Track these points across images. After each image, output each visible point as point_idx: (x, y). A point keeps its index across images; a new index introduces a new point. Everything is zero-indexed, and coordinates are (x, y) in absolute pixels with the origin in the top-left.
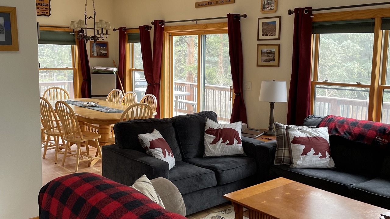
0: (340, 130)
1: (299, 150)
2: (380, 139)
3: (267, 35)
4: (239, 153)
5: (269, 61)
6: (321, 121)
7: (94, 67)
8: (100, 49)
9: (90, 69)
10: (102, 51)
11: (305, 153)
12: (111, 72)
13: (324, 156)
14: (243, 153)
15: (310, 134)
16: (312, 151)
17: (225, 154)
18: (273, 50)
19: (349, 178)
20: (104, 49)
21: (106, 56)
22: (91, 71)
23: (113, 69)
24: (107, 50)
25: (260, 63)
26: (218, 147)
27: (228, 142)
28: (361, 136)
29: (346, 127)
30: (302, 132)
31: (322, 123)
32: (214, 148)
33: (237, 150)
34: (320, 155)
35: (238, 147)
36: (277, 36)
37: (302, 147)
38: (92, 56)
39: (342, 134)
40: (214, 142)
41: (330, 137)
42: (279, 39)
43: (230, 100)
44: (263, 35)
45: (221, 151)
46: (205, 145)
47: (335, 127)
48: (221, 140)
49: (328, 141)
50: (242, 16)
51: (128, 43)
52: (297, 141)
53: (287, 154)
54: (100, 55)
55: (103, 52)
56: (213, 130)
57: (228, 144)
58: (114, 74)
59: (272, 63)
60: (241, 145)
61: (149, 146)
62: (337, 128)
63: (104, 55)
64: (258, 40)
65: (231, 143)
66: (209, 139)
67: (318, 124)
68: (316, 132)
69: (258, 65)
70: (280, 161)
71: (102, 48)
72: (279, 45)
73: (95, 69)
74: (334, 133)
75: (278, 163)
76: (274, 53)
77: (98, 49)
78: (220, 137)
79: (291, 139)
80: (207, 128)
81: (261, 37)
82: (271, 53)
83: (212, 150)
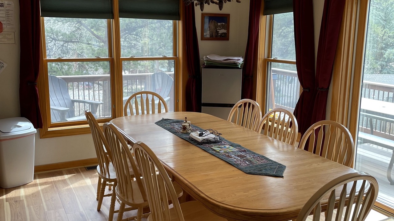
7: (208, 56)
8: (216, 27)
9: (201, 59)
10: (219, 29)
12: (234, 66)
20: (223, 27)
21: (225, 37)
22: (201, 63)
23: (238, 60)
24: (228, 28)
38: (203, 38)
51: (264, 15)
54: (217, 36)
55: (221, 31)
58: (238, 68)
63: (223, 37)
71: (219, 24)
73: (208, 60)
77: (213, 27)
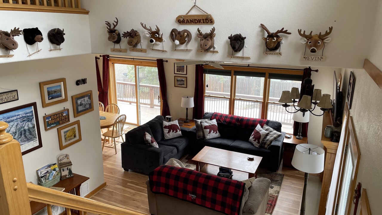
0: (221, 120)
1: (207, 132)
2: (237, 123)
3: (179, 72)
4: (180, 135)
5: (181, 85)
6: (212, 116)
11: (210, 132)
13: (216, 133)
14: (182, 135)
15: (210, 123)
16: (212, 131)
17: (174, 137)
18: (184, 80)
19: (229, 142)
25: (176, 85)
26: (171, 134)
27: (175, 131)
28: (230, 123)
29: (223, 118)
30: (207, 123)
31: (213, 117)
32: (169, 135)
33: (180, 134)
34: (215, 132)
35: (179, 133)
36: (185, 73)
37: (208, 130)
39: (222, 122)
40: (169, 132)
41: (217, 123)
42: (186, 74)
43: (159, 103)
44: (177, 71)
45: (173, 136)
46: (164, 134)
47: (219, 118)
48: (172, 131)
49: (217, 125)
50: (166, 61)
52: (206, 127)
53: (202, 133)
56: (167, 126)
57: (175, 132)
59: (183, 86)
60: (181, 132)
61: (151, 142)
62: (220, 119)
64: (175, 73)
65: (177, 131)
66: (166, 131)
67: (210, 117)
68: (212, 122)
69: (175, 86)
70: (199, 137)
72: (186, 77)
74: (219, 122)
75: (199, 138)
76: (184, 81)
78: (171, 129)
79: (203, 127)
80: (164, 126)
81: (176, 72)
82: (182, 80)
83: (168, 136)
